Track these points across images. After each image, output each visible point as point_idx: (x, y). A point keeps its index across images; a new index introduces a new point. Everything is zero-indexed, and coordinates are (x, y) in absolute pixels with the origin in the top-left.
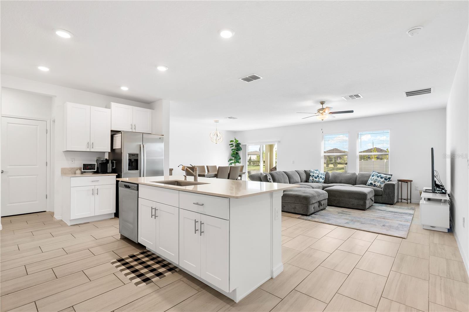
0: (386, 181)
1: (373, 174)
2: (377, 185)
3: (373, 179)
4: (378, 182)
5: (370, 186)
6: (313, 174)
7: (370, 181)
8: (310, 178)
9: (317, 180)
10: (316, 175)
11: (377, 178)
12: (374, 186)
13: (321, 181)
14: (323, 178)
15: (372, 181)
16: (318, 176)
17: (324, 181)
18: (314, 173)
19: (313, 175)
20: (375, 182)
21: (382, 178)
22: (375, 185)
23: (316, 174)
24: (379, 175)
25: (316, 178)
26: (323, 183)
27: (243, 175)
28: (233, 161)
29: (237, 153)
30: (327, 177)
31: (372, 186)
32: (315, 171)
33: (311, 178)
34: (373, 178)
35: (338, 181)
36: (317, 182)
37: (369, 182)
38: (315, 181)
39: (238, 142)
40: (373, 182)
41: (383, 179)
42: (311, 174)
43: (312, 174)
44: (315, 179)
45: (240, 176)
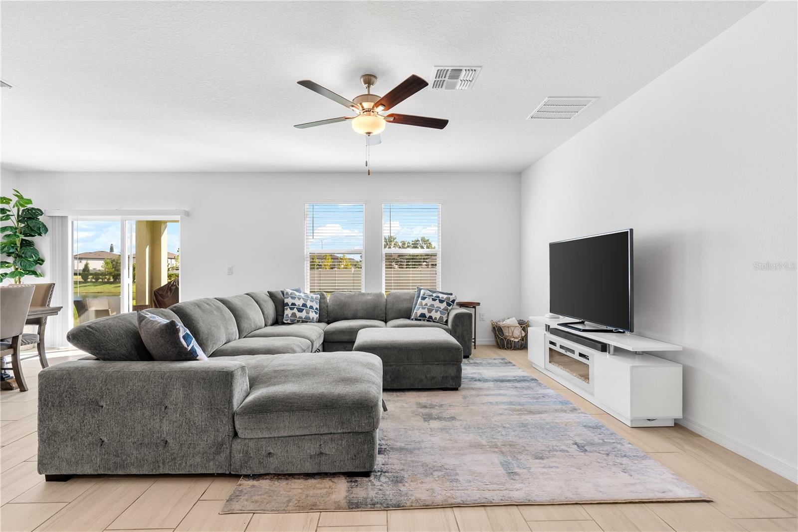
0: (449, 308)
1: (424, 295)
2: (436, 318)
3: (426, 305)
4: (436, 311)
5: (420, 320)
6: (293, 301)
7: (419, 309)
8: (286, 312)
9: (303, 314)
10: (299, 303)
11: (433, 302)
12: (428, 321)
13: (313, 318)
14: (317, 309)
15: (424, 308)
16: (304, 305)
17: (318, 315)
18: (295, 298)
19: (293, 304)
20: (430, 311)
21: (441, 301)
22: (430, 317)
23: (299, 299)
24: (434, 295)
25: (300, 310)
26: (316, 322)
27: (49, 317)
28: (8, 271)
29: (26, 244)
30: (324, 305)
31: (424, 320)
32: (297, 294)
33: (288, 312)
34: (424, 302)
35: (350, 315)
36: (303, 322)
37: (418, 311)
38: (300, 317)
39: (29, 206)
40: (425, 311)
41: (445, 304)
42: (286, 301)
43: (289, 301)
44: (298, 314)
45: (38, 321)
